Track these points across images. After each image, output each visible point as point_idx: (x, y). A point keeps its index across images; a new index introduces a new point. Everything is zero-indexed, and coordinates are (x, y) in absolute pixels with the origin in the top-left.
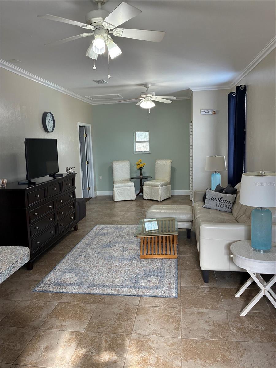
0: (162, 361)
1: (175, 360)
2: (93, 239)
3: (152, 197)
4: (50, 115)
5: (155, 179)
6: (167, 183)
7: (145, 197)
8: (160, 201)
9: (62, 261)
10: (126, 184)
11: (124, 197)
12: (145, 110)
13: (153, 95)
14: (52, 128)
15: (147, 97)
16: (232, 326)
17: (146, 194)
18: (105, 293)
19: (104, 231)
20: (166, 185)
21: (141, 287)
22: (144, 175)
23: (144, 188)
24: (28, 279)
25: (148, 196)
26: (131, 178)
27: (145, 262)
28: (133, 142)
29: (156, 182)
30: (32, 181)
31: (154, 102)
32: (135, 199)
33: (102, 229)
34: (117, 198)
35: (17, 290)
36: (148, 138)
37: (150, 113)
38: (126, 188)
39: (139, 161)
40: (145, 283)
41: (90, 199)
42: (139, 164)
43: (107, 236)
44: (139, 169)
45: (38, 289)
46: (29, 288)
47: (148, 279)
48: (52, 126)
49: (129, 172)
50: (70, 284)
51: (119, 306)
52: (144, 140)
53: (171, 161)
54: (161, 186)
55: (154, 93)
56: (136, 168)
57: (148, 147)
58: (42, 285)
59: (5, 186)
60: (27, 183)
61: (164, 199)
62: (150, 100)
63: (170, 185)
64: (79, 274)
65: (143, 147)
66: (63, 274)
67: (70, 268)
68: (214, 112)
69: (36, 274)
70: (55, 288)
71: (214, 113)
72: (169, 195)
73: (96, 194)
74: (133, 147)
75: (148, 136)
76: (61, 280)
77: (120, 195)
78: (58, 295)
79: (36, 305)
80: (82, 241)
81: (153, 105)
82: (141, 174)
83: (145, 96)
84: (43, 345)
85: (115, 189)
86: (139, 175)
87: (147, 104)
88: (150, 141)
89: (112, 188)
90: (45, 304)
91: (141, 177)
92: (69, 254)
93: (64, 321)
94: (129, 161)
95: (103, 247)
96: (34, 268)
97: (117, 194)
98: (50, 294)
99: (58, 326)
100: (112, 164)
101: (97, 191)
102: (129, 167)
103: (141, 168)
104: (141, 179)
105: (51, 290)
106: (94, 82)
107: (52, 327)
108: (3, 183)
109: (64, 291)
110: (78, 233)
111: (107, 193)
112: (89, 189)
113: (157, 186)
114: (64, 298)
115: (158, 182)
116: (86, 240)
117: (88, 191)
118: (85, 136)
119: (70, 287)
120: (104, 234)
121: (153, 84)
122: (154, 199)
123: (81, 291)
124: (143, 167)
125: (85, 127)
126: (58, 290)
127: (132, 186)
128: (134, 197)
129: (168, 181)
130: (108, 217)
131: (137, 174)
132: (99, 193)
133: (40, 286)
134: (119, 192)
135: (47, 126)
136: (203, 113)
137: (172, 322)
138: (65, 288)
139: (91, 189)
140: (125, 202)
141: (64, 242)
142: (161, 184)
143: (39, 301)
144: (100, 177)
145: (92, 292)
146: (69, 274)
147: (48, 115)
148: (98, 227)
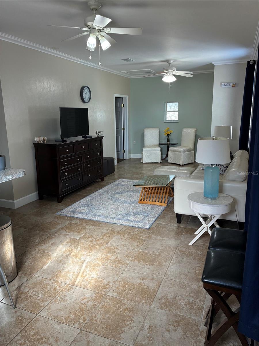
0: (118, 259)
1: (127, 260)
2: (112, 187)
3: (175, 162)
4: (87, 88)
5: (181, 146)
6: (190, 149)
7: (169, 161)
8: (181, 165)
9: (83, 199)
10: (153, 149)
11: (151, 160)
12: (167, 84)
13: (174, 70)
14: (88, 99)
15: (168, 72)
16: (178, 249)
17: (170, 158)
18: (101, 220)
19: (123, 183)
20: (189, 151)
21: (128, 220)
22: (171, 142)
23: (169, 152)
24: (56, 208)
25: (172, 160)
26: (159, 144)
27: (140, 206)
28: (163, 111)
29: (179, 148)
30: (65, 139)
31: (175, 76)
32: (161, 162)
33: (123, 182)
34: (145, 160)
35: (48, 213)
36: (178, 108)
37: (171, 86)
38: (154, 152)
39: (167, 128)
40: (132, 218)
41: (124, 159)
42: (167, 132)
43: (124, 187)
44: (166, 136)
45: (60, 213)
46: (55, 213)
47: (136, 216)
48: (89, 98)
49: (158, 138)
50: (81, 213)
51: (108, 229)
52: (174, 110)
53: (195, 129)
54: (184, 152)
55: (175, 69)
56: (164, 135)
57: (177, 116)
58: (63, 211)
59: (45, 142)
60: (61, 140)
61: (186, 164)
62: (171, 74)
63: (193, 152)
64: (90, 208)
65: (172, 116)
66: (80, 207)
67: (86, 204)
68: (234, 84)
69: (62, 205)
70: (70, 214)
71: (234, 86)
72: (191, 160)
73: (130, 156)
74: (163, 116)
75: (178, 106)
76: (76, 210)
77: (148, 158)
78: (71, 218)
79: (56, 222)
80: (104, 188)
81: (174, 79)
82: (168, 140)
83: (167, 71)
84: (51, 242)
85: (144, 152)
86: (167, 141)
87: (169, 78)
88: (179, 111)
89: (141, 152)
90: (61, 222)
91: (169, 143)
92: (90, 196)
93: (69, 232)
94: (159, 129)
95: (116, 193)
96: (63, 202)
97: (145, 157)
98: (66, 218)
99: (64, 234)
100: (144, 131)
101: (131, 154)
102: (159, 134)
103: (168, 135)
104: (168, 145)
105: (67, 215)
106: (123, 61)
107: (61, 234)
108: (44, 140)
109: (75, 216)
110: (103, 183)
111: (138, 156)
112: (124, 151)
113: (180, 152)
114: (75, 220)
115: (181, 148)
116: (106, 188)
117: (123, 153)
118: (123, 106)
119: (80, 214)
120: (122, 185)
121: (175, 61)
122: (177, 163)
123: (86, 218)
124: (170, 134)
125: (123, 98)
126: (71, 215)
127: (159, 151)
128: (160, 160)
129: (192, 148)
130: (131, 174)
131: (165, 141)
132: (133, 156)
133: (62, 212)
134: (147, 155)
135: (84, 97)
136: (223, 86)
137: (138, 242)
138: (77, 214)
139: (125, 151)
140: (152, 164)
141: (91, 188)
142: (183, 150)
143: (59, 220)
144: (134, 142)
145: (93, 219)
146: (84, 207)
147: (85, 88)
148: (120, 180)
